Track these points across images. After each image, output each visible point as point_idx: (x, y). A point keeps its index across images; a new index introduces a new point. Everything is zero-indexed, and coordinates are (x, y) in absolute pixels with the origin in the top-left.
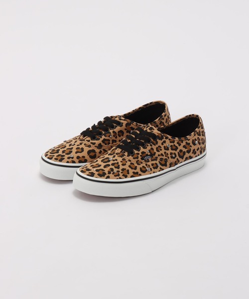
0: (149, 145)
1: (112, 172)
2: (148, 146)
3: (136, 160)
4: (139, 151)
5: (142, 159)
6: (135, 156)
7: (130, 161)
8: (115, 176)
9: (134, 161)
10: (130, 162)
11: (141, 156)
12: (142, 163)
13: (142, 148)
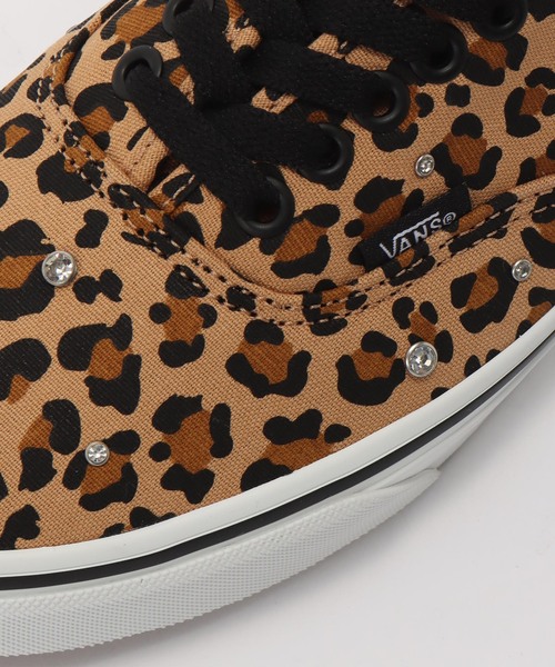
0: (437, 91)
1: (61, 462)
2: (426, 105)
3: (308, 281)
4: (334, 182)
5: (364, 257)
6: (299, 242)
7: (239, 299)
8: (92, 503)
9: (281, 302)
10: (242, 319)
11: (352, 229)
12: (356, 302)
13: (363, 139)
